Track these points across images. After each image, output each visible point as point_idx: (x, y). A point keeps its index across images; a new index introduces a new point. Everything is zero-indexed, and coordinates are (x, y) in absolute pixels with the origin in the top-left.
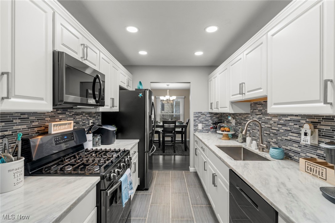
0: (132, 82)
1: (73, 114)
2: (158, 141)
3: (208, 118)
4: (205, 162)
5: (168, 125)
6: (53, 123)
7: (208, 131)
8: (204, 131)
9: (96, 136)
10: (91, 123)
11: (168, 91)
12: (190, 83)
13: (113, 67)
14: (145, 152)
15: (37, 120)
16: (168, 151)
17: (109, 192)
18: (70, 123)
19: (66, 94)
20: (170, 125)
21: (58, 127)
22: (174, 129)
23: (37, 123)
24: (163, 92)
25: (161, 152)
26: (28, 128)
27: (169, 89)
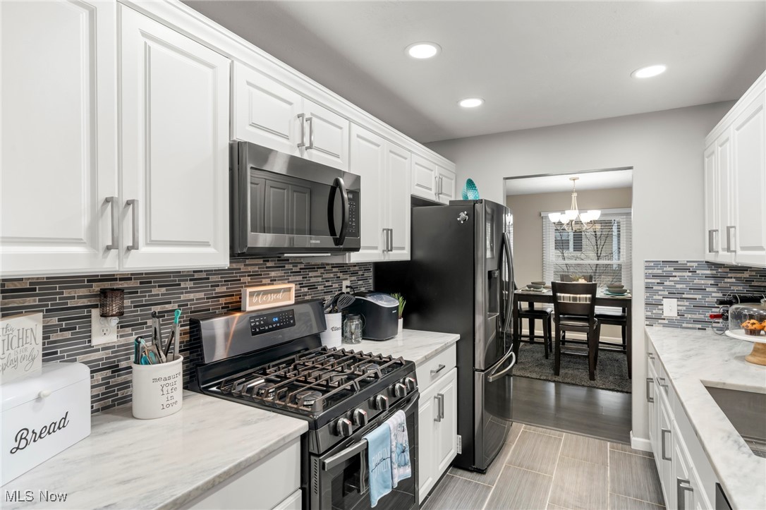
0: (453, 182)
1: (301, 269)
2: (542, 340)
3: (703, 282)
4: (663, 432)
5: (572, 295)
6: (249, 290)
7: (702, 325)
8: (684, 325)
9: (351, 319)
10: (347, 287)
11: (575, 195)
12: (631, 168)
13: (391, 151)
14: (477, 370)
15: (225, 281)
16: (570, 372)
17: (327, 461)
18: (289, 289)
19: (252, 231)
20: (578, 296)
21: (262, 298)
22: (591, 307)
23: (224, 289)
24: (560, 199)
25: (549, 372)
26: (207, 298)
27: (576, 191)
